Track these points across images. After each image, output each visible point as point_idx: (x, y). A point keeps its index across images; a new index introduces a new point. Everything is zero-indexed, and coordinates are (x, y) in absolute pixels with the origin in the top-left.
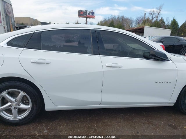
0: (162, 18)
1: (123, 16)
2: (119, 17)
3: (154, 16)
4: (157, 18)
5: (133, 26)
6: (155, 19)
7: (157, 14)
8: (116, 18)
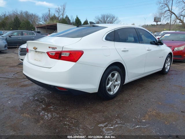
0: (67, 16)
1: (27, 12)
2: (22, 13)
3: (60, 14)
4: (63, 15)
5: (41, 23)
6: (61, 16)
7: (62, 12)
8: (19, 13)
